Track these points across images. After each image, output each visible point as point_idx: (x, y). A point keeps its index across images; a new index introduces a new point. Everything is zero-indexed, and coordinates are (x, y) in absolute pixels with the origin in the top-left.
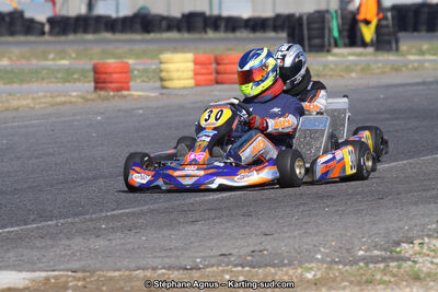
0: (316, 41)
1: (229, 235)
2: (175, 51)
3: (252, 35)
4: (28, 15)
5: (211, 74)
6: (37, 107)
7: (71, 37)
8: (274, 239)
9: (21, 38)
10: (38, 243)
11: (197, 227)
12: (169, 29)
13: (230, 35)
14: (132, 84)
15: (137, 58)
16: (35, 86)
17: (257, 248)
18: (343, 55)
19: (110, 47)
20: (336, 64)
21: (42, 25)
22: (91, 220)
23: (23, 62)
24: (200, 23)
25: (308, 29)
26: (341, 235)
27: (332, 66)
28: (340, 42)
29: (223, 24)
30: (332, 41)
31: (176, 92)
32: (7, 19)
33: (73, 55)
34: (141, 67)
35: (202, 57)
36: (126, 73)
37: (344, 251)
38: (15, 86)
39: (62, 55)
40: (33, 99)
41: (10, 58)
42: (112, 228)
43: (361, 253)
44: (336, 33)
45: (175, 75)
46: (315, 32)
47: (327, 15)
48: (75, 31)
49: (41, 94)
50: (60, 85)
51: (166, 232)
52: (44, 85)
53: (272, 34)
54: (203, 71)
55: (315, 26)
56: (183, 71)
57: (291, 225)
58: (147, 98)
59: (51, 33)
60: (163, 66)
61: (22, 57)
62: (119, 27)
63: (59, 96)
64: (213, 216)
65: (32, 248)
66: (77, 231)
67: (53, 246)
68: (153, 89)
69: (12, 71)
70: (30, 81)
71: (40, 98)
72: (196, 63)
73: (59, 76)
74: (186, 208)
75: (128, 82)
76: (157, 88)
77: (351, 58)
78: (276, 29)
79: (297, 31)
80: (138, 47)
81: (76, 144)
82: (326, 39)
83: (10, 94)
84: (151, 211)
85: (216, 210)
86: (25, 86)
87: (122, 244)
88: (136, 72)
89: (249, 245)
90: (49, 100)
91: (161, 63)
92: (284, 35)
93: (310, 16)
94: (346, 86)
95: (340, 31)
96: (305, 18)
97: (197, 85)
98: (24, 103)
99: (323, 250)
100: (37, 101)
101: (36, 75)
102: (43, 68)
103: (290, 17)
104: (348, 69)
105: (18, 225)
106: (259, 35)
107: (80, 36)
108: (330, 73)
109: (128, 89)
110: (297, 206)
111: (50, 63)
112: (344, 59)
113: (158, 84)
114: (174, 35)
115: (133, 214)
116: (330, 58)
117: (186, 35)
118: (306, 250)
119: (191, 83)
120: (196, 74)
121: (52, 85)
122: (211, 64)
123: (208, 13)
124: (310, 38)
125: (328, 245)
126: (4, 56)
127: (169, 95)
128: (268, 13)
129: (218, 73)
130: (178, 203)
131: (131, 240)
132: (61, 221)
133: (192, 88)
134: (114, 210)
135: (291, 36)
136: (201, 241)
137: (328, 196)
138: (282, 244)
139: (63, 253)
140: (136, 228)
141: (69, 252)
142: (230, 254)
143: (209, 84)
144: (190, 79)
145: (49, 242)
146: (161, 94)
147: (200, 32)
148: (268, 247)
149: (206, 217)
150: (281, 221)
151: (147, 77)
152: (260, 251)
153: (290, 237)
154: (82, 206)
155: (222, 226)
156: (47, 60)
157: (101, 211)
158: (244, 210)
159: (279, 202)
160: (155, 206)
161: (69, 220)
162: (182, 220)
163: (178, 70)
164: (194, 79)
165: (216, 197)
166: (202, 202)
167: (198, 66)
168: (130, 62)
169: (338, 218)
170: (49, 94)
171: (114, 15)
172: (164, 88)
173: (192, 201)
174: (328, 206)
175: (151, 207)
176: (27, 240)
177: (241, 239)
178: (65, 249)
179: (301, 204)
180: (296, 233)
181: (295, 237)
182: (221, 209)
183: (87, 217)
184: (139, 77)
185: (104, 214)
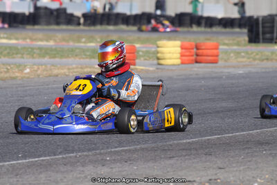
0: (268, 36)
1: (195, 168)
2: (170, 39)
3: (224, 30)
4: (69, 11)
5: (192, 56)
6: (71, 74)
7: (99, 27)
8: (226, 172)
9: (64, 27)
10: (62, 168)
11: (172, 161)
13: (208, 30)
14: (137, 61)
15: (142, 43)
16: (70, 60)
17: (213, 178)
19: (124, 35)
21: (79, 18)
22: (100, 154)
23: (64, 43)
24: (187, 20)
25: (263, 27)
26: (273, 171)
29: (203, 22)
31: (167, 68)
32: (55, 13)
33: (99, 40)
34: (144, 49)
35: (187, 44)
36: (133, 53)
37: (274, 182)
38: (57, 60)
39: (91, 39)
40: (69, 69)
41: (55, 41)
42: (114, 160)
45: (167, 56)
46: (267, 29)
47: (276, 18)
48: (101, 24)
49: (74, 66)
50: (88, 60)
51: (151, 164)
52: (77, 59)
53: (237, 30)
54: (188, 54)
55: (268, 25)
56: (173, 53)
57: (237, 162)
58: (147, 71)
59: (84, 25)
60: (159, 49)
61: (64, 40)
62: (132, 21)
63: (87, 67)
64: (184, 154)
65: (57, 172)
67: (72, 171)
68: (152, 65)
69: (55, 50)
70: (68, 57)
71: (73, 68)
72: (182, 48)
73: (88, 54)
74: (166, 148)
75: (134, 60)
76: (155, 65)
78: (240, 26)
79: (254, 29)
82: (275, 34)
83: (53, 65)
84: (142, 149)
85: (187, 150)
86: (64, 60)
87: (120, 171)
88: (141, 53)
89: (208, 175)
90: (79, 70)
91: (158, 47)
92: (245, 31)
93: (264, 18)
96: (260, 19)
97: (182, 63)
98: (62, 71)
99: (259, 180)
100: (71, 71)
101: (72, 52)
102: (77, 48)
103: (250, 18)
106: (228, 30)
107: (104, 27)
109: (134, 65)
110: (244, 149)
113: (155, 62)
115: (130, 151)
118: (248, 180)
119: (178, 61)
120: (182, 55)
121: (82, 60)
122: (192, 49)
124: (264, 33)
125: (263, 177)
126: (51, 39)
127: (162, 69)
128: (236, 15)
129: (197, 55)
130: (161, 144)
131: (126, 169)
132: (80, 154)
133: (179, 65)
134: (116, 147)
135: (250, 31)
136: (174, 171)
137: (266, 143)
138: (231, 175)
139: (79, 176)
140: (130, 160)
141: (83, 176)
142: (194, 181)
143: (191, 62)
144: (177, 59)
145: (70, 168)
146: (157, 69)
147: (188, 27)
148: (221, 177)
149: (180, 154)
150: (232, 159)
151: (148, 57)
152: (215, 180)
153: (237, 170)
154: (95, 144)
155: (191, 161)
156: (80, 42)
157: (108, 148)
158: (207, 151)
159: (231, 146)
160: (145, 146)
161: (85, 153)
162: (163, 156)
163: (170, 53)
164: (180, 59)
165: (188, 141)
166: (178, 145)
167: (183, 50)
168: (137, 46)
169: (271, 158)
170: (80, 66)
171: (128, 13)
172: (159, 64)
173: (171, 143)
174: (265, 150)
175: (143, 146)
176: (55, 166)
177: (203, 170)
178: (80, 174)
179: (246, 148)
180: (242, 168)
181: (240, 171)
182: (190, 150)
183: (98, 151)
184: (142, 56)
185: (109, 150)
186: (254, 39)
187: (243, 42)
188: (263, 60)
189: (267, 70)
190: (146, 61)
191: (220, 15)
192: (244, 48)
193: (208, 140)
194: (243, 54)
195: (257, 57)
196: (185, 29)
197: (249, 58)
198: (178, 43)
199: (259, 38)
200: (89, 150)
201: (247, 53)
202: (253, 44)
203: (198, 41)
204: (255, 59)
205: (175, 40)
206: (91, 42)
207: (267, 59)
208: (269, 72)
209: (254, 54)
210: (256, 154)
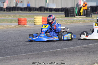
0: (72, 14)
1: (53, 60)
2: (37, 16)
3: (56, 13)
4: (1, 6)
5: (46, 21)
7: (12, 12)
11: (45, 58)
12: (35, 10)
13: (51, 12)
15: (28, 17)
16: (3, 23)
19: (21, 15)
20: (77, 20)
22: (19, 56)
24: (43, 9)
25: (70, 11)
26: (80, 61)
27: (76, 20)
28: (77, 15)
29: (49, 10)
31: (38, 26)
33: (12, 16)
34: (29, 19)
35: (44, 18)
36: (26, 21)
39: (10, 16)
40: (3, 26)
42: (24, 58)
47: (74, 8)
48: (13, 11)
49: (5, 25)
50: (9, 23)
51: (37, 59)
53: (60, 12)
55: (72, 11)
56: (40, 21)
57: (68, 58)
62: (23, 10)
63: (9, 26)
64: (49, 56)
65: (5, 62)
66: (16, 59)
67: (10, 62)
70: (2, 22)
71: (5, 26)
73: (9, 21)
74: (42, 54)
75: (26, 23)
77: (80, 18)
78: (61, 11)
79: (67, 12)
80: (28, 15)
81: (14, 38)
82: (74, 14)
84: (34, 54)
85: (49, 54)
87: (27, 62)
88: (28, 21)
90: (7, 27)
91: (34, 19)
92: (64, 13)
93: (70, 8)
94: (79, 25)
95: (77, 12)
98: (1, 27)
100: (4, 27)
101: (4, 21)
102: (5, 19)
103: (65, 8)
104: (80, 21)
105: (1, 57)
107: (14, 12)
108: (75, 22)
109: (26, 25)
110: (69, 54)
112: (79, 19)
113: (33, 24)
114: (37, 12)
115: (29, 55)
116: (75, 18)
117: (40, 12)
118: (72, 64)
120: (43, 21)
121: (7, 23)
122: (46, 19)
123: (45, 7)
124: (70, 14)
125: (77, 63)
127: (36, 26)
128: (60, 7)
130: (40, 52)
132: (12, 56)
140: (30, 58)
141: (14, 64)
145: (9, 61)
146: (34, 26)
147: (43, 12)
149: (47, 56)
150: (65, 57)
151: (31, 22)
153: (68, 61)
154: (17, 53)
156: (6, 17)
158: (56, 54)
159: (65, 53)
160: (35, 53)
161: (14, 56)
162: (41, 56)
163: (38, 21)
164: (42, 23)
165: (49, 51)
166: (46, 52)
169: (79, 57)
171: (22, 7)
172: (35, 24)
173: (43, 52)
176: (4, 60)
178: (13, 63)
179: (70, 53)
180: (69, 60)
181: (69, 61)
185: (22, 55)
187: (63, 17)
188: (71, 23)
189: (73, 26)
190: (30, 24)
192: (64, 19)
193: (56, 51)
194: (63, 21)
196: (42, 12)
198: (41, 17)
199: (68, 15)
202: (67, 17)
204: (68, 23)
206: (10, 17)
207: (72, 22)
208: (73, 27)
209: (67, 21)
210: (74, 55)
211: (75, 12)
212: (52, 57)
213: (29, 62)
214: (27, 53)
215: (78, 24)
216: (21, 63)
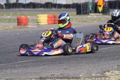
0: (85, 11)
1: (55, 69)
2: (42, 14)
3: (66, 9)
5: (53, 21)
7: (12, 9)
8: (68, 70)
11: (45, 67)
12: (41, 7)
13: (59, 9)
14: (29, 23)
15: (31, 16)
17: (63, 73)
18: (93, 16)
19: (23, 12)
20: (90, 18)
21: (3, 6)
22: (13, 64)
24: (50, 5)
25: (83, 8)
26: (88, 69)
27: (89, 19)
28: (92, 12)
29: (57, 6)
30: (90, 11)
31: (42, 26)
33: (12, 15)
34: (32, 19)
35: (50, 16)
36: (27, 20)
37: (89, 74)
39: (8, 15)
42: (19, 66)
43: (94, 75)
44: (91, 9)
45: (42, 21)
46: (84, 9)
47: (88, 4)
48: (13, 8)
50: (7, 24)
51: (35, 68)
52: (3, 23)
53: (71, 9)
54: (50, 20)
56: (44, 20)
57: (73, 66)
58: (33, 28)
59: (6, 8)
60: (38, 18)
62: (26, 6)
63: (7, 27)
66: (9, 67)
67: (1, 72)
71: (1, 27)
72: (48, 17)
73: (7, 21)
74: (42, 61)
75: (27, 23)
76: (36, 25)
77: (95, 16)
78: (73, 7)
79: (79, 8)
80: (31, 13)
81: (11, 41)
82: (88, 11)
84: (32, 62)
85: (51, 61)
87: (22, 71)
88: (30, 20)
89: (60, 72)
90: (4, 28)
91: (38, 17)
92: (75, 9)
93: (83, 4)
95: (92, 9)
96: (81, 4)
97: (49, 24)
99: (82, 74)
102: (2, 19)
103: (77, 4)
104: (94, 20)
106: (68, 9)
107: (14, 9)
109: (27, 25)
110: (75, 61)
111: (4, 17)
113: (37, 24)
114: (42, 9)
115: (26, 62)
116: (89, 16)
117: (46, 9)
118: (78, 74)
119: (47, 23)
120: (48, 21)
121: (5, 24)
122: (53, 18)
123: (53, 3)
124: (83, 10)
125: (84, 72)
127: (40, 27)
129: (55, 20)
130: (40, 59)
131: (25, 70)
132: (4, 64)
133: (47, 25)
134: (20, 61)
135: (77, 10)
136: (46, 71)
137: (85, 58)
138: (70, 72)
139: (4, 74)
140: (27, 67)
141: (6, 74)
142: (54, 75)
143: (52, 24)
144: (46, 22)
146: (38, 27)
147: (50, 8)
148: (66, 73)
149: (48, 63)
150: (70, 65)
151: (34, 22)
152: (63, 74)
153: (73, 70)
154: (11, 60)
155: (53, 66)
157: (17, 61)
158: (59, 61)
159: (70, 59)
160: (33, 60)
162: (40, 64)
164: (47, 22)
166: (47, 59)
167: (49, 19)
168: (29, 17)
169: (87, 64)
170: (4, 26)
171: (24, 3)
172: (38, 25)
173: (44, 59)
174: (85, 61)
175: (32, 60)
177: (58, 70)
179: (77, 60)
180: (75, 69)
181: (74, 70)
182: (52, 61)
183: (12, 63)
184: (31, 21)
185: (17, 62)
186: (79, 13)
187: (74, 14)
188: (83, 22)
190: (33, 24)
191: (64, 3)
192: (75, 17)
194: (74, 20)
195: (81, 21)
197: (77, 21)
198: (46, 15)
199: (81, 12)
200: (9, 63)
201: (76, 19)
203: (55, 14)
204: (79, 22)
205: (45, 14)
207: (85, 22)
208: (86, 27)
209: (79, 19)
210: (81, 62)
211: (89, 9)
212: (54, 65)
213: (24, 71)
214: (23, 61)
215: (92, 24)
216: (14, 73)
